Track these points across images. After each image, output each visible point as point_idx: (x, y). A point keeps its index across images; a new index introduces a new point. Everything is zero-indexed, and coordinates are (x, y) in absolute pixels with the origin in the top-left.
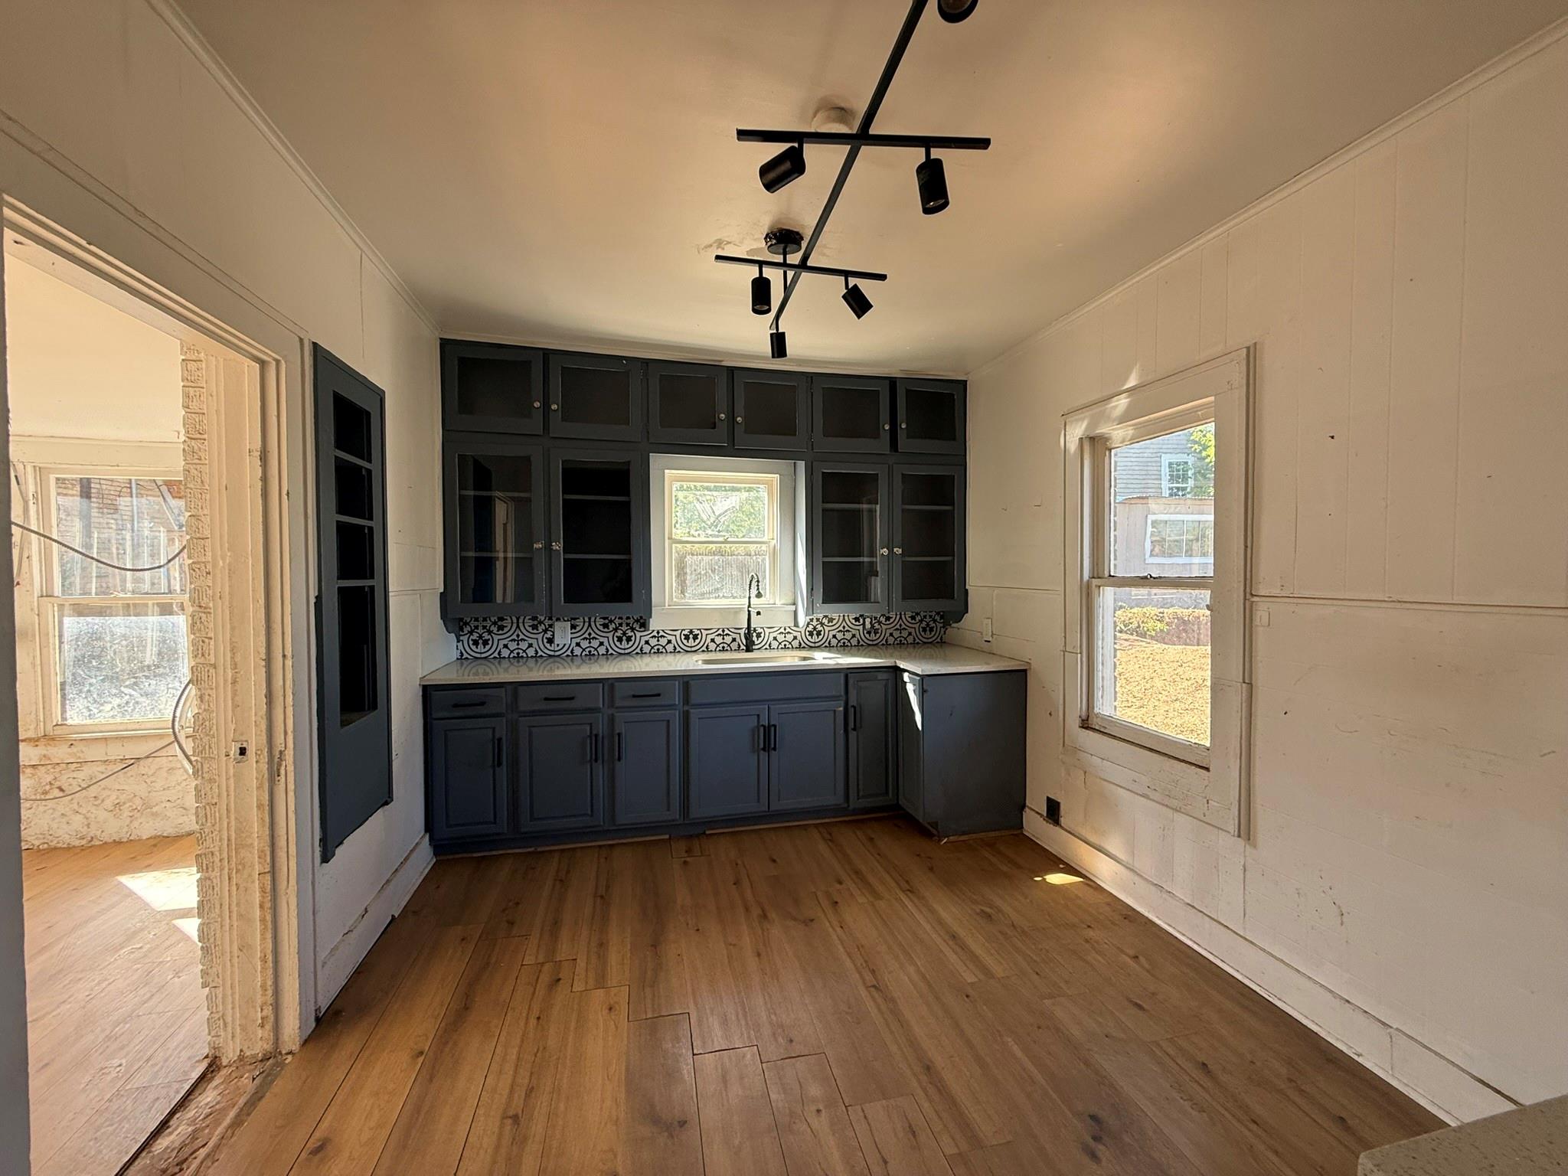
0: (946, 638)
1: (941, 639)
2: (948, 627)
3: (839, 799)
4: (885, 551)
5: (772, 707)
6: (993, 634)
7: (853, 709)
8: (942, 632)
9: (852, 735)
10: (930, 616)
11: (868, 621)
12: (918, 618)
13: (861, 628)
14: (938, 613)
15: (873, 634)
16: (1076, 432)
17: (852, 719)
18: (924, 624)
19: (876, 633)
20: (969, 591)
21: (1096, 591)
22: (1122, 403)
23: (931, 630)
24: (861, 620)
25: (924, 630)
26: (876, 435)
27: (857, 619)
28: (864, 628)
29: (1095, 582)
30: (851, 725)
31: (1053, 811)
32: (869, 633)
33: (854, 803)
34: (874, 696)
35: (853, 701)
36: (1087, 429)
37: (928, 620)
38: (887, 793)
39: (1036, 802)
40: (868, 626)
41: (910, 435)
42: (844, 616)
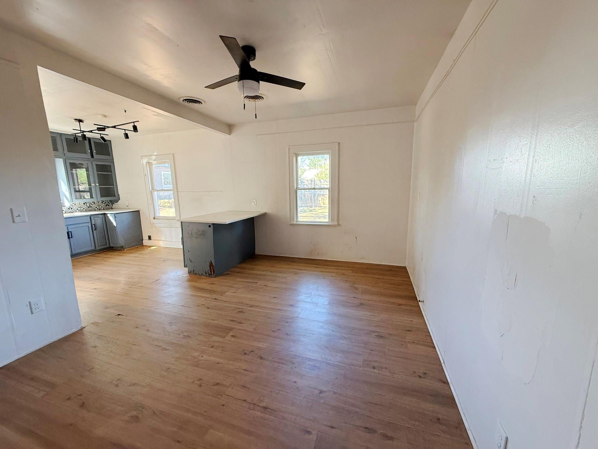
0: (113, 207)
1: (112, 207)
2: (114, 204)
3: (93, 248)
4: (94, 185)
5: (69, 227)
6: (129, 204)
7: (94, 225)
8: (112, 206)
9: (95, 232)
10: (108, 202)
11: (88, 204)
12: (104, 203)
13: (86, 206)
14: (110, 201)
15: (90, 208)
16: (145, 161)
17: (94, 227)
18: (106, 204)
19: (91, 207)
20: (120, 195)
21: (153, 193)
22: (154, 157)
23: (108, 205)
24: (86, 204)
25: (106, 206)
26: (85, 153)
27: (84, 204)
28: (87, 206)
29: (153, 191)
30: (94, 229)
31: (150, 238)
32: (89, 207)
33: (97, 249)
34: (99, 221)
35: (93, 223)
36: (147, 160)
37: (107, 203)
38: (107, 244)
39: (145, 237)
40: (88, 206)
41: (97, 154)
42: (80, 203)
